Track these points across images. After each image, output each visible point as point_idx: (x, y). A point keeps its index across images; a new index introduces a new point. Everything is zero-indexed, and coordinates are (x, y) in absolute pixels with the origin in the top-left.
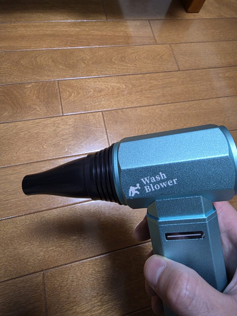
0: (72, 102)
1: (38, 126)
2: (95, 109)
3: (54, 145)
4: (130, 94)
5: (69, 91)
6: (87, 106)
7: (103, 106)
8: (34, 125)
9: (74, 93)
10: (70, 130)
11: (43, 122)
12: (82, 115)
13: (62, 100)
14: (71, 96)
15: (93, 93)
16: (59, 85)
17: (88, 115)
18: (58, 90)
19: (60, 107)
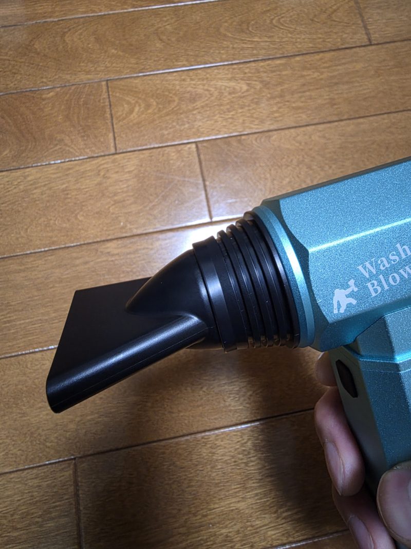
0: (134, 124)
1: (67, 175)
2: (180, 137)
3: (97, 213)
4: (257, 103)
5: (128, 103)
6: (166, 132)
7: (198, 130)
8: (59, 175)
9: (140, 105)
10: (130, 183)
11: (77, 168)
12: (154, 150)
13: (115, 121)
14: (131, 111)
15: (178, 104)
16: (110, 89)
17: (167, 149)
18: (108, 100)
19: (111, 135)
